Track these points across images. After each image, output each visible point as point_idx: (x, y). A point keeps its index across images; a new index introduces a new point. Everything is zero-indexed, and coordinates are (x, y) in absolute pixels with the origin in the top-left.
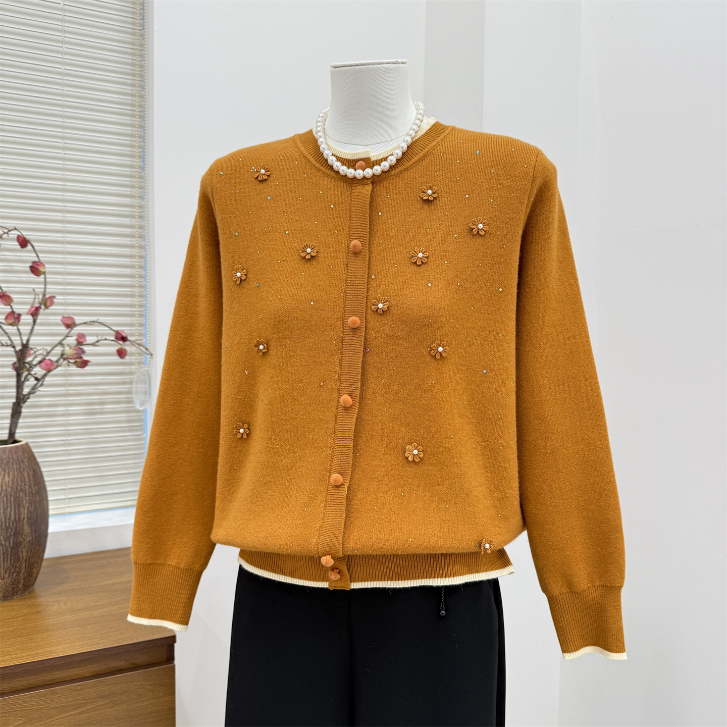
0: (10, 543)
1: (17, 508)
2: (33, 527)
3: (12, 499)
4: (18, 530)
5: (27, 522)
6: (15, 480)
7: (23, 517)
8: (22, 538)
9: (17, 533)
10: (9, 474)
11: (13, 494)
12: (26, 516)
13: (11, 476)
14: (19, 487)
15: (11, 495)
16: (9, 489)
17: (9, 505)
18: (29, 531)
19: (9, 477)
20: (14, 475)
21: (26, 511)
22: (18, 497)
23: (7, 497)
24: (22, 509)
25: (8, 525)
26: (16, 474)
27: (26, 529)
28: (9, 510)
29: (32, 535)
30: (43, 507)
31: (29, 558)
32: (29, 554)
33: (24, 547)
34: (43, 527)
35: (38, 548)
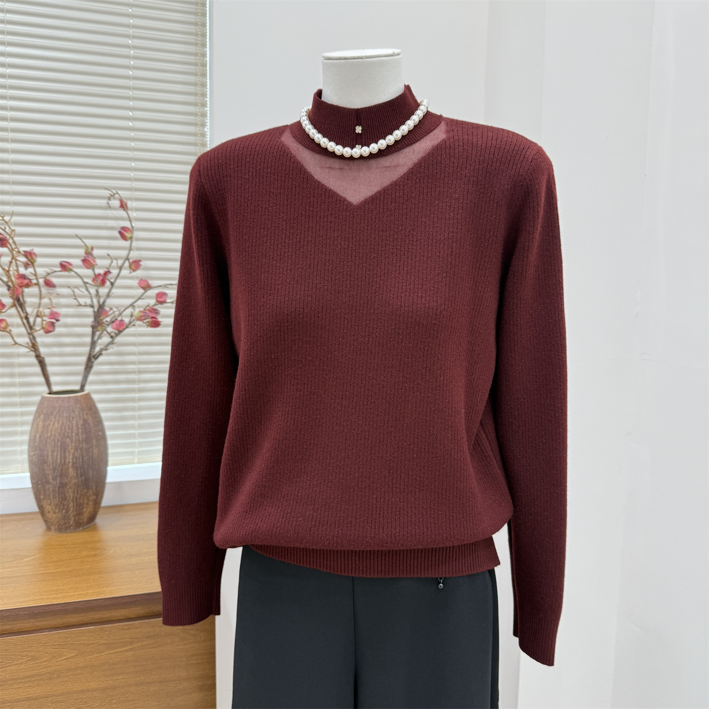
0: (57, 483)
1: (63, 452)
2: (79, 472)
3: (59, 444)
4: (64, 472)
5: (72, 466)
6: (63, 427)
7: (68, 460)
8: (68, 480)
9: (63, 474)
10: (58, 422)
11: (60, 440)
12: (71, 461)
13: (60, 423)
14: (66, 433)
15: (58, 441)
16: (57, 435)
17: (56, 449)
18: (75, 475)
19: (58, 423)
20: (63, 423)
21: (71, 457)
22: (65, 443)
23: (55, 441)
24: (67, 454)
25: (54, 466)
26: (65, 421)
27: (71, 472)
28: (56, 453)
29: (78, 478)
30: (90, 454)
31: (76, 498)
32: (76, 495)
33: (70, 488)
34: (91, 472)
35: (86, 491)
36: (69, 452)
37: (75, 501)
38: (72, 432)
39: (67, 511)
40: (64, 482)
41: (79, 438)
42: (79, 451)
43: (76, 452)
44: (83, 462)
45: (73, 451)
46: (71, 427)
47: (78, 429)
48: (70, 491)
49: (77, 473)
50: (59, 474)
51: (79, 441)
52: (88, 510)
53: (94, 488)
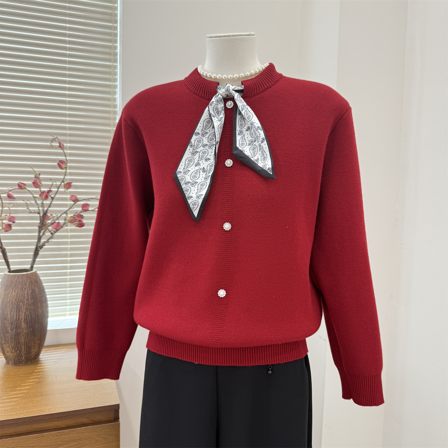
0: (13, 333)
1: (17, 312)
3: (15, 306)
4: (18, 325)
5: (24, 321)
7: (21, 318)
8: (21, 330)
9: (18, 327)
11: (16, 303)
12: (23, 318)
14: (20, 299)
16: (14, 300)
17: (13, 309)
18: (26, 327)
20: (18, 292)
21: (23, 315)
22: (19, 305)
23: (12, 305)
24: (21, 313)
25: (12, 321)
29: (28, 329)
30: (37, 313)
31: (26, 343)
32: (26, 340)
33: (23, 336)
34: (37, 325)
35: (33, 337)
36: (22, 311)
37: (26, 345)
38: (24, 298)
39: (20, 351)
40: (18, 332)
41: (29, 302)
42: (28, 311)
43: (26, 312)
44: (31, 318)
45: (24, 311)
46: (23, 295)
47: (28, 296)
48: (22, 337)
49: (27, 325)
50: (15, 327)
51: (29, 304)
52: (35, 350)
53: (38, 335)
